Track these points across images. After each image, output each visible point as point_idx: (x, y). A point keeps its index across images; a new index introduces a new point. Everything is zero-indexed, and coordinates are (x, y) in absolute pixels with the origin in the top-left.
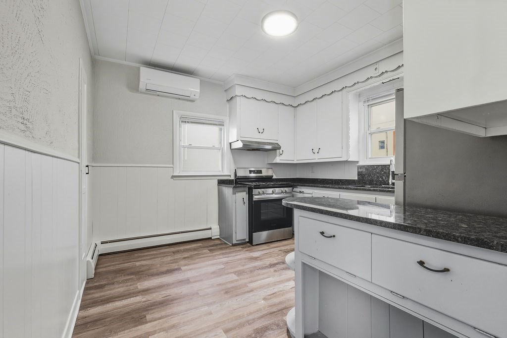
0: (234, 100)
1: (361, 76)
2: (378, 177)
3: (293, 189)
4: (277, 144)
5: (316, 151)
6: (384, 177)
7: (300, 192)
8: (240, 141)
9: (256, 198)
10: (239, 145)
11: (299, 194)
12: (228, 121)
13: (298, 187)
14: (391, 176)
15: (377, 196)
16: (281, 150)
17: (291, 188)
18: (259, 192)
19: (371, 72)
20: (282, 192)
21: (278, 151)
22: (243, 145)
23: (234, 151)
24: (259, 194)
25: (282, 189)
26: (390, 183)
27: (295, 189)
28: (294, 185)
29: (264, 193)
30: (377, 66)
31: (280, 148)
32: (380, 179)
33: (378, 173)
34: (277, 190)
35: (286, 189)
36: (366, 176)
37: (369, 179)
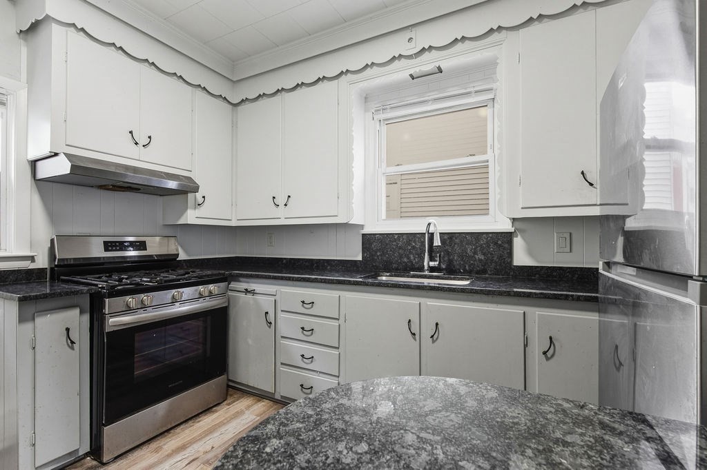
0: (42, 32)
1: (381, 52)
2: (401, 256)
3: (229, 284)
4: (189, 179)
5: (281, 200)
6: (412, 256)
7: (247, 291)
8: (62, 157)
9: (115, 322)
10: (61, 167)
11: (243, 295)
12: (23, 94)
13: (241, 279)
14: (426, 254)
15: (423, 300)
16: (199, 195)
17: (223, 285)
18: (128, 306)
19: (400, 45)
20: (201, 296)
21: (190, 196)
22: (73, 167)
23: (45, 186)
24: (128, 310)
25: (201, 288)
26: (426, 268)
27: (233, 285)
28: (231, 275)
29: (144, 307)
30: (412, 35)
31: (195, 189)
32: (405, 260)
33: (400, 248)
34: (187, 292)
35: (211, 287)
36: (378, 254)
37: (385, 259)
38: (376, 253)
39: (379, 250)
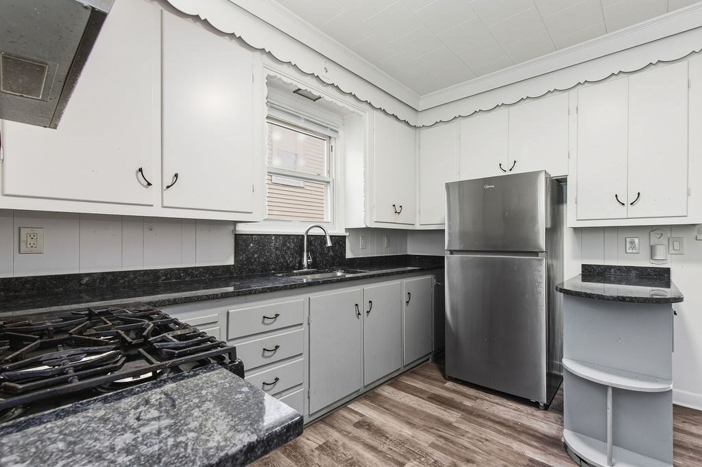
14: (306, 254)
26: (305, 265)
30: (327, 66)
33: (277, 249)
36: (256, 256)
37: (262, 260)
38: (254, 254)
39: (256, 252)
